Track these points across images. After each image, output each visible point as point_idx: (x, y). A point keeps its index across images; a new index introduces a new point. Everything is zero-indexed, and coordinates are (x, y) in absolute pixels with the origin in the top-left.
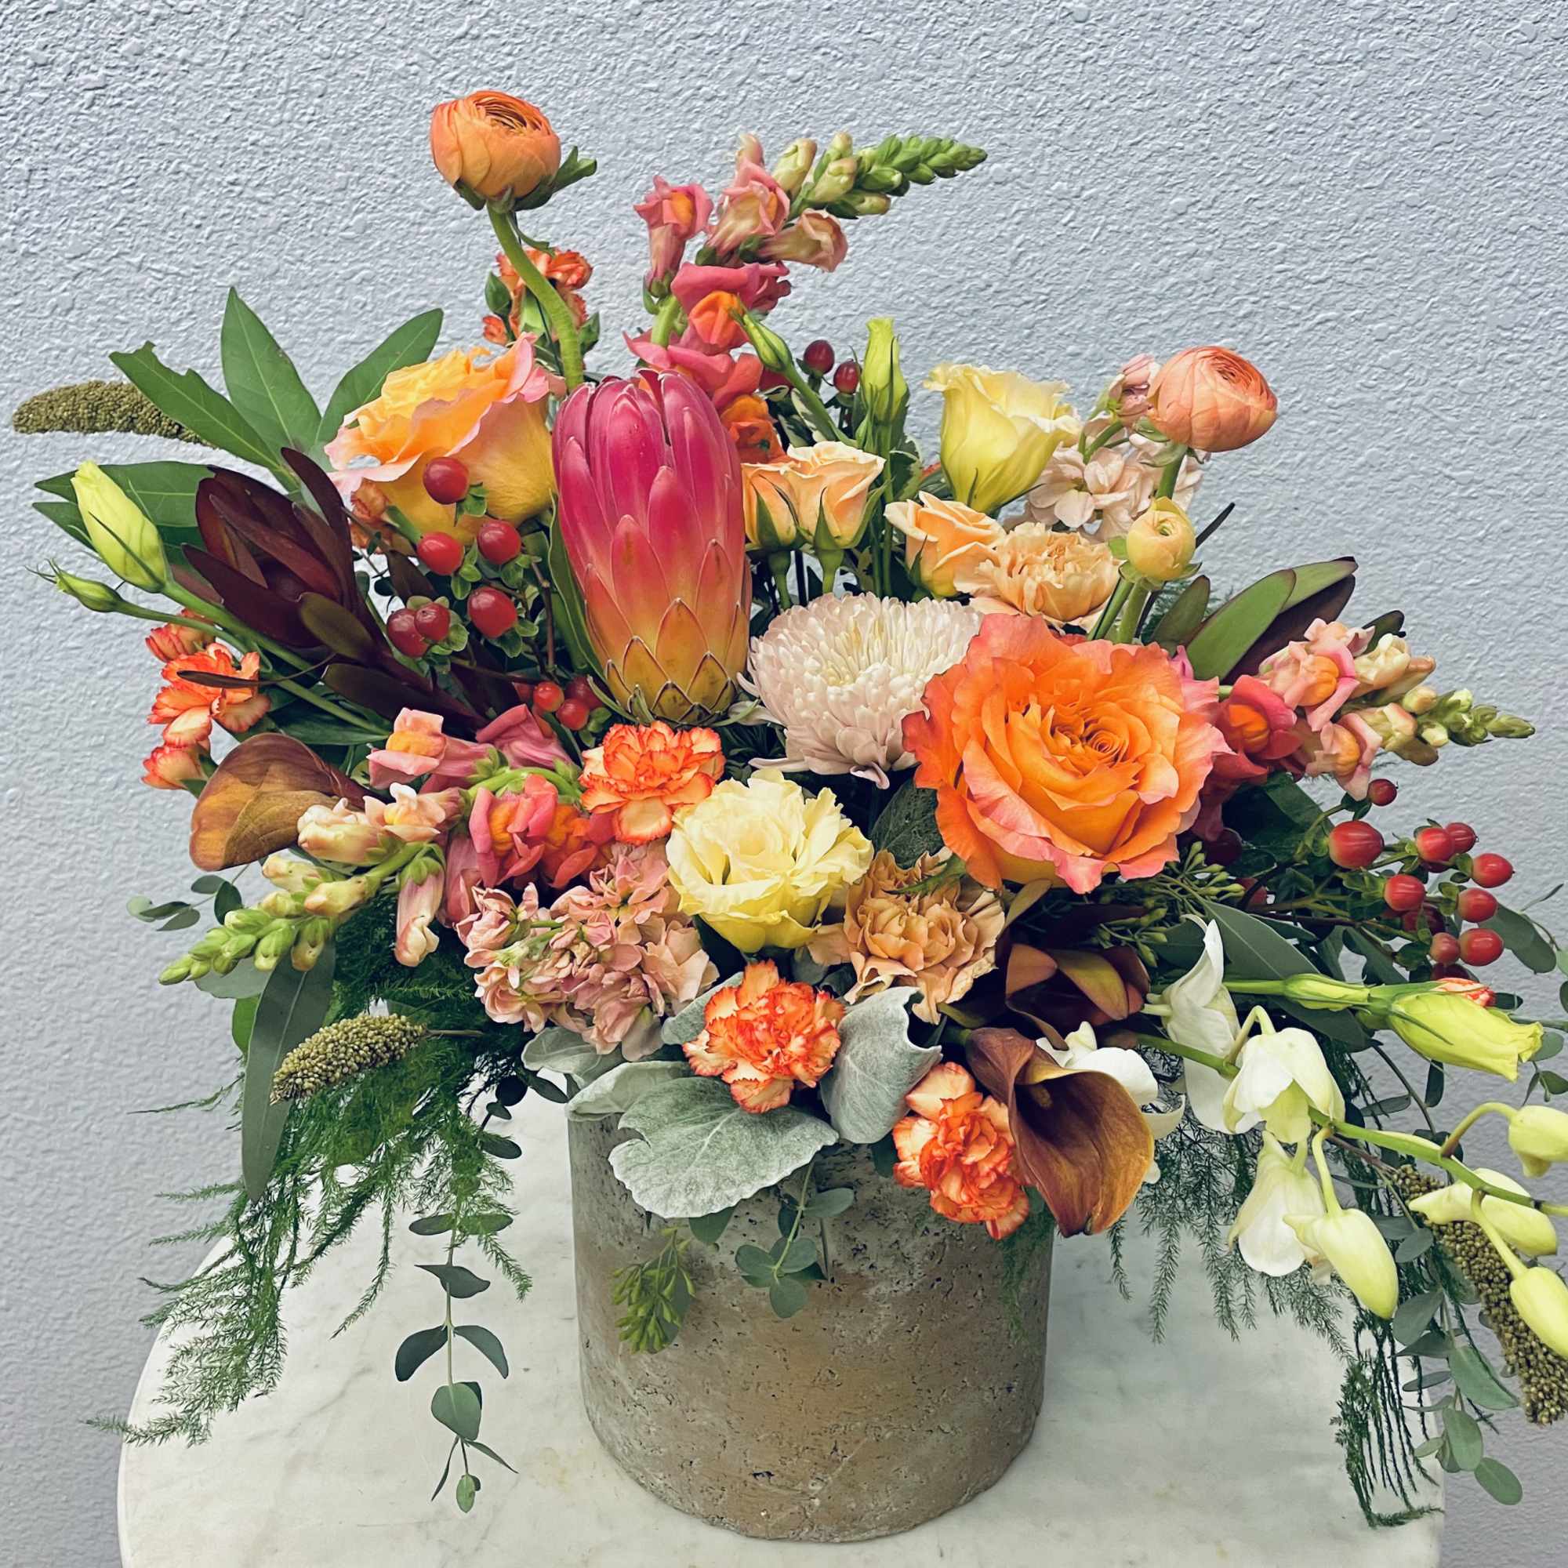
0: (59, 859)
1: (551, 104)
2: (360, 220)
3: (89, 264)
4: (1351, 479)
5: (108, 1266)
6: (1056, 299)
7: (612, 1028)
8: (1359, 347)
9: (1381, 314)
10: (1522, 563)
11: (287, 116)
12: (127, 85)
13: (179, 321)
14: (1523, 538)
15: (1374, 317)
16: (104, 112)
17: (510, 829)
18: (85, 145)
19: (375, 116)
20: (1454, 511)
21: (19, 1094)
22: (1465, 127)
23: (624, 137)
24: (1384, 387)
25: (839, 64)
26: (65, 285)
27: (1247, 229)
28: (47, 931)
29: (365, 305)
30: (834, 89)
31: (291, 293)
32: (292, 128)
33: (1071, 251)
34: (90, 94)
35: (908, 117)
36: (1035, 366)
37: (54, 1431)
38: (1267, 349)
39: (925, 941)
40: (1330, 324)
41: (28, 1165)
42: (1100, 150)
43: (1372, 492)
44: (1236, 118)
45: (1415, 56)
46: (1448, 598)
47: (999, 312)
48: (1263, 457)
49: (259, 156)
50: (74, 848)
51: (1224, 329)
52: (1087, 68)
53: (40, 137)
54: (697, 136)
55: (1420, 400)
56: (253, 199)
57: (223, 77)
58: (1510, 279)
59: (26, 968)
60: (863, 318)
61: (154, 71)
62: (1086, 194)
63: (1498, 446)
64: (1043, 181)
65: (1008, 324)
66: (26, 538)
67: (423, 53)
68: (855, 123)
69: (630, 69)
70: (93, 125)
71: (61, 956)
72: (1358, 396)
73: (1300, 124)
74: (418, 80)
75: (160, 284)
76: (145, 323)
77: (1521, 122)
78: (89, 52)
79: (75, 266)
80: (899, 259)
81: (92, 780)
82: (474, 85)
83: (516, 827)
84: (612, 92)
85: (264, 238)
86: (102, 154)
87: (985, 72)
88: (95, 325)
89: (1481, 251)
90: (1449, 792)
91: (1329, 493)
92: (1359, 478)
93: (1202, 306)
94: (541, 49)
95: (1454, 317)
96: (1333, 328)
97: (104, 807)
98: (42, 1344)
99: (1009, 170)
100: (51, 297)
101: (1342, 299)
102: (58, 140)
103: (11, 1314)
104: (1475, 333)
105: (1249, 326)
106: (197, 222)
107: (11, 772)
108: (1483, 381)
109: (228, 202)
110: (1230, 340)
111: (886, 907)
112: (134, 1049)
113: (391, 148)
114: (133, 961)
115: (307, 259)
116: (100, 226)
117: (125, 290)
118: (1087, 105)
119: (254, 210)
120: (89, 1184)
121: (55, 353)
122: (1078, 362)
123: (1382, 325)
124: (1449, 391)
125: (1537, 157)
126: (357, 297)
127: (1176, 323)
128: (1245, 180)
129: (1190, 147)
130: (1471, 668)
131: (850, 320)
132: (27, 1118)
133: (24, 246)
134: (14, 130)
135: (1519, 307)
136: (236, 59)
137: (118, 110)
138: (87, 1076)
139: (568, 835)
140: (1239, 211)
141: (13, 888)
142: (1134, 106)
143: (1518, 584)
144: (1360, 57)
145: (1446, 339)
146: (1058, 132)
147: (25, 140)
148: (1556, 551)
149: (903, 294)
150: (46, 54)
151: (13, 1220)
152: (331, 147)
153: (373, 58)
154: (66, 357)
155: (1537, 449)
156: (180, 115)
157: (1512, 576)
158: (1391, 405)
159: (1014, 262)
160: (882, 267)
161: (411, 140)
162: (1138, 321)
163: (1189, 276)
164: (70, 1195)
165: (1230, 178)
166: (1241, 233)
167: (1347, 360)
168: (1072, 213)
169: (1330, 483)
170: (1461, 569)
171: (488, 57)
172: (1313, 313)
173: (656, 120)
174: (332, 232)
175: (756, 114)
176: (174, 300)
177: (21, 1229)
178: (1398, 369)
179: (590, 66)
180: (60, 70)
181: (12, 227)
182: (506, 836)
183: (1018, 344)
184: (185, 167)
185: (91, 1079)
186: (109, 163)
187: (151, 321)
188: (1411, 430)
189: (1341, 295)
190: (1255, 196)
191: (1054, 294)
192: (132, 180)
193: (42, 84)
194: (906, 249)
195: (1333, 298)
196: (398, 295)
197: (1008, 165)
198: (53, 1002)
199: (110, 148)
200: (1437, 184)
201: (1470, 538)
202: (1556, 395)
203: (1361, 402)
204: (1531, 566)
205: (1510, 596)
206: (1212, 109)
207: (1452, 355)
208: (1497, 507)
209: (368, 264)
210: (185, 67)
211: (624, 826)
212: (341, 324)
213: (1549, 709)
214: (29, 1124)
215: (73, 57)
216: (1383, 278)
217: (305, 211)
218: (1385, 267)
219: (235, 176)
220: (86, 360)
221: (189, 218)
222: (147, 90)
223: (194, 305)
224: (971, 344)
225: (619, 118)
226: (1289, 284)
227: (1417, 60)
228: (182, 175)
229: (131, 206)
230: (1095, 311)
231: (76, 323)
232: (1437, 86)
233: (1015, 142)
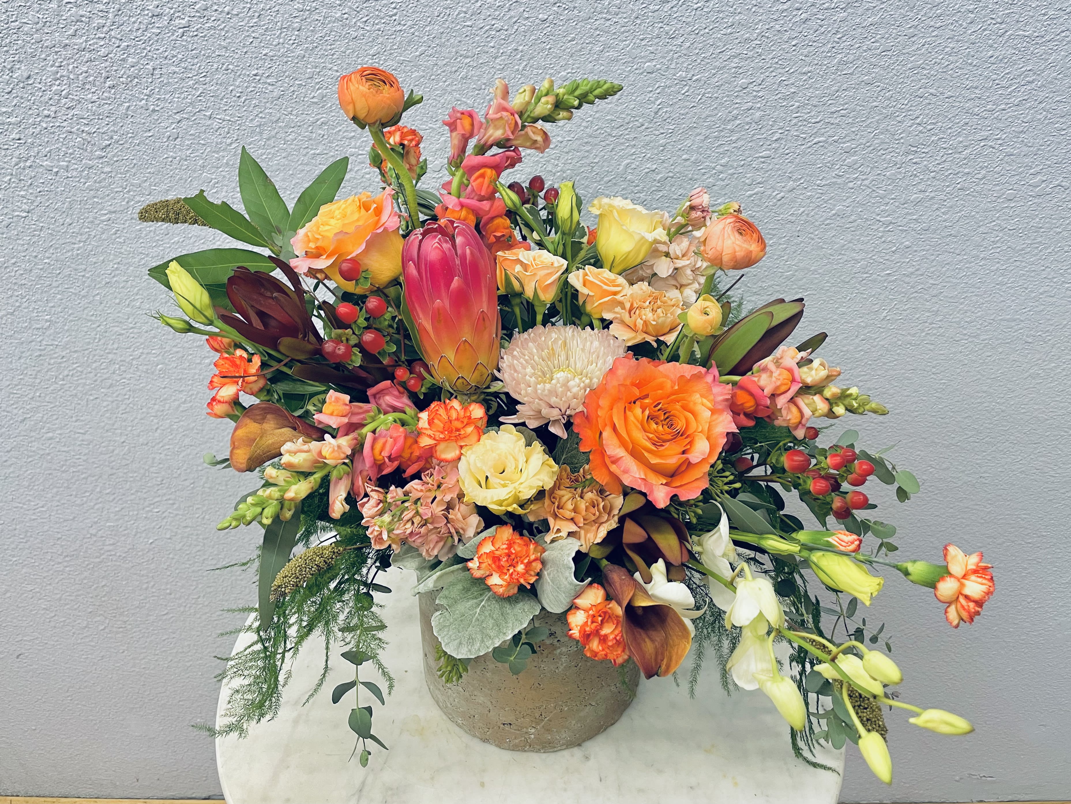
0: (184, 397)
1: (416, 34)
2: (320, 93)
3: (184, 116)
4: (828, 222)
5: (216, 576)
6: (677, 132)
7: (434, 548)
8: (835, 156)
9: (848, 139)
10: (914, 264)
11: (281, 41)
12: (200, 25)
13: (231, 143)
14: (916, 251)
15: (844, 140)
16: (189, 40)
17: (383, 454)
18: (180, 56)
19: (326, 41)
20: (881, 238)
21: (171, 502)
22: (899, 42)
23: (454, 50)
24: (848, 176)
25: (566, 12)
26: (173, 126)
27: (779, 96)
28: (181, 430)
29: (324, 135)
30: (563, 25)
31: (286, 130)
32: (284, 47)
33: (686, 107)
34: (181, 30)
35: (602, 39)
36: (665, 165)
37: (194, 645)
38: (787, 157)
39: (584, 513)
40: (821, 144)
41: (176, 533)
42: (703, 55)
43: (838, 228)
44: (776, 38)
45: (874, 5)
46: (875, 281)
47: (648, 138)
48: (782, 211)
49: (268, 61)
50: (190, 393)
51: (765, 146)
52: (698, 13)
53: (157, 52)
54: (492, 50)
55: (866, 182)
56: (265, 83)
57: (248, 21)
58: (918, 121)
59: (171, 447)
60: (577, 141)
61: (213, 19)
62: (694, 78)
63: (905, 205)
64: (672, 71)
65: (652, 145)
66: (161, 248)
67: (351, 8)
68: (574, 43)
69: (457, 15)
70: (184, 46)
71: (187, 441)
72: (834, 180)
73: (810, 41)
74: (348, 21)
75: (221, 125)
76: (214, 144)
77: (929, 39)
78: (180, 9)
79: (178, 117)
80: (596, 112)
81: (199, 361)
82: (377, 24)
83: (385, 454)
84: (448, 27)
85: (272, 102)
86: (189, 60)
87: (643, 16)
88: (190, 146)
89: (903, 106)
90: (870, 374)
91: (815, 228)
92: (832, 221)
93: (754, 135)
94: (411, 5)
95: (887, 140)
96: (822, 146)
97: (205, 374)
98: (187, 609)
99: (655, 66)
100: (167, 132)
101: (828, 131)
102: (167, 54)
103: (172, 596)
104: (897, 148)
105: (778, 145)
106: (238, 95)
107: (160, 358)
108: (900, 173)
109: (253, 85)
110: (768, 152)
111: (565, 495)
112: (224, 483)
113: (335, 56)
114: (221, 444)
115: (294, 113)
116: (189, 97)
117: (204, 128)
118: (697, 32)
119: (266, 89)
120: (205, 541)
121: (170, 159)
122: (688, 163)
123: (849, 144)
124: (882, 178)
125: (936, 58)
126: (320, 132)
127: (740, 144)
128: (780, 71)
129: (750, 54)
130: (884, 314)
131: (570, 142)
132: (175, 512)
133: (152, 107)
134: (144, 49)
135: (921, 135)
136: (255, 12)
137: (196, 38)
138: (202, 494)
139: (411, 453)
140: (775, 86)
141: (163, 411)
142: (722, 32)
143: (912, 273)
144: (844, 6)
145: (882, 152)
146: (681, 46)
147: (150, 54)
148: (933, 257)
149: (598, 129)
150: (158, 10)
151: (171, 556)
152: (304, 56)
153: (325, 11)
154: (176, 161)
155: (926, 207)
156: (228, 41)
157: (909, 270)
158: (851, 185)
159: (656, 113)
160: (587, 115)
161: (345, 52)
162: (720, 143)
163: (747, 119)
164: (196, 545)
165: (771, 69)
166: (776, 98)
167: (829, 162)
168: (687, 88)
169: (817, 223)
170: (882, 266)
171: (384, 10)
172: (812, 138)
173: (471, 41)
174: (306, 99)
175: (523, 38)
176: (228, 133)
177: (175, 560)
178: (855, 167)
179: (436, 14)
180: (166, 18)
181: (146, 97)
182: (381, 457)
183: (657, 154)
184: (231, 67)
185: (204, 496)
186: (193, 65)
187: (217, 143)
188: (861, 197)
189: (827, 129)
190: (783, 78)
191: (676, 129)
192: (204, 74)
193: (157, 25)
194: (600, 107)
195: (823, 130)
196: (340, 131)
197: (654, 63)
198: (185, 461)
199: (193, 58)
200: (882, 72)
201: (888, 251)
202: (938, 180)
203: (835, 183)
204: (919, 265)
205: (907, 279)
206: (763, 34)
207: (884, 160)
208: (903, 236)
209: (324, 115)
210: (229, 16)
211: (438, 453)
212: (312, 145)
213: (924, 334)
214: (177, 515)
215: (172, 12)
216: (850, 120)
217: (292, 89)
218: (851, 115)
219: (256, 71)
220: (186, 163)
221: (234, 92)
222: (210, 28)
223: (238, 136)
224: (632, 154)
225: (452, 41)
226: (800, 124)
227: (875, 7)
228: (230, 71)
229: (205, 86)
230: (698, 138)
231: (180, 145)
232: (884, 21)
233: (658, 52)
